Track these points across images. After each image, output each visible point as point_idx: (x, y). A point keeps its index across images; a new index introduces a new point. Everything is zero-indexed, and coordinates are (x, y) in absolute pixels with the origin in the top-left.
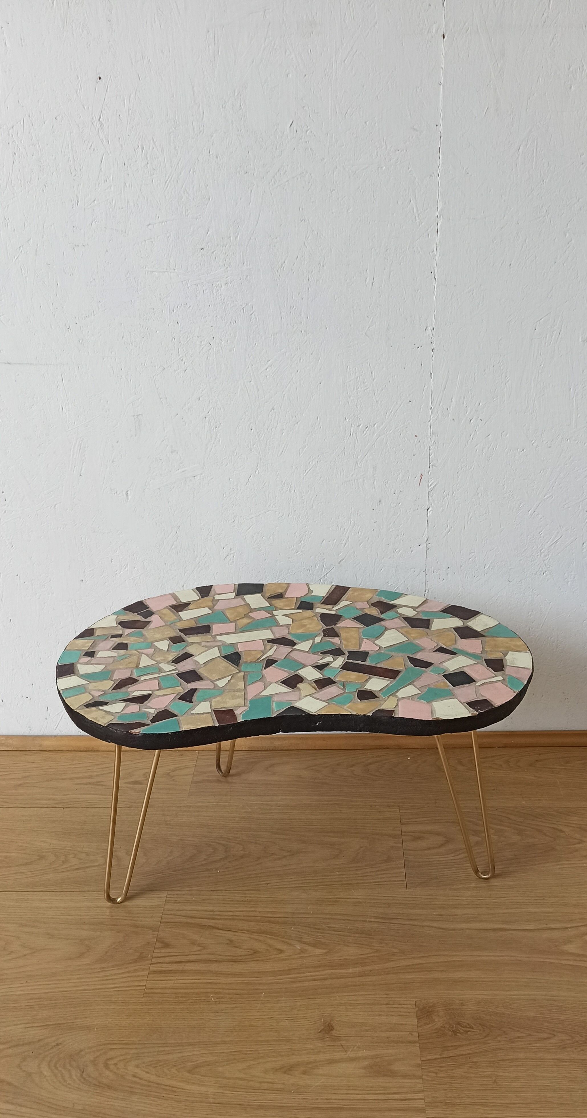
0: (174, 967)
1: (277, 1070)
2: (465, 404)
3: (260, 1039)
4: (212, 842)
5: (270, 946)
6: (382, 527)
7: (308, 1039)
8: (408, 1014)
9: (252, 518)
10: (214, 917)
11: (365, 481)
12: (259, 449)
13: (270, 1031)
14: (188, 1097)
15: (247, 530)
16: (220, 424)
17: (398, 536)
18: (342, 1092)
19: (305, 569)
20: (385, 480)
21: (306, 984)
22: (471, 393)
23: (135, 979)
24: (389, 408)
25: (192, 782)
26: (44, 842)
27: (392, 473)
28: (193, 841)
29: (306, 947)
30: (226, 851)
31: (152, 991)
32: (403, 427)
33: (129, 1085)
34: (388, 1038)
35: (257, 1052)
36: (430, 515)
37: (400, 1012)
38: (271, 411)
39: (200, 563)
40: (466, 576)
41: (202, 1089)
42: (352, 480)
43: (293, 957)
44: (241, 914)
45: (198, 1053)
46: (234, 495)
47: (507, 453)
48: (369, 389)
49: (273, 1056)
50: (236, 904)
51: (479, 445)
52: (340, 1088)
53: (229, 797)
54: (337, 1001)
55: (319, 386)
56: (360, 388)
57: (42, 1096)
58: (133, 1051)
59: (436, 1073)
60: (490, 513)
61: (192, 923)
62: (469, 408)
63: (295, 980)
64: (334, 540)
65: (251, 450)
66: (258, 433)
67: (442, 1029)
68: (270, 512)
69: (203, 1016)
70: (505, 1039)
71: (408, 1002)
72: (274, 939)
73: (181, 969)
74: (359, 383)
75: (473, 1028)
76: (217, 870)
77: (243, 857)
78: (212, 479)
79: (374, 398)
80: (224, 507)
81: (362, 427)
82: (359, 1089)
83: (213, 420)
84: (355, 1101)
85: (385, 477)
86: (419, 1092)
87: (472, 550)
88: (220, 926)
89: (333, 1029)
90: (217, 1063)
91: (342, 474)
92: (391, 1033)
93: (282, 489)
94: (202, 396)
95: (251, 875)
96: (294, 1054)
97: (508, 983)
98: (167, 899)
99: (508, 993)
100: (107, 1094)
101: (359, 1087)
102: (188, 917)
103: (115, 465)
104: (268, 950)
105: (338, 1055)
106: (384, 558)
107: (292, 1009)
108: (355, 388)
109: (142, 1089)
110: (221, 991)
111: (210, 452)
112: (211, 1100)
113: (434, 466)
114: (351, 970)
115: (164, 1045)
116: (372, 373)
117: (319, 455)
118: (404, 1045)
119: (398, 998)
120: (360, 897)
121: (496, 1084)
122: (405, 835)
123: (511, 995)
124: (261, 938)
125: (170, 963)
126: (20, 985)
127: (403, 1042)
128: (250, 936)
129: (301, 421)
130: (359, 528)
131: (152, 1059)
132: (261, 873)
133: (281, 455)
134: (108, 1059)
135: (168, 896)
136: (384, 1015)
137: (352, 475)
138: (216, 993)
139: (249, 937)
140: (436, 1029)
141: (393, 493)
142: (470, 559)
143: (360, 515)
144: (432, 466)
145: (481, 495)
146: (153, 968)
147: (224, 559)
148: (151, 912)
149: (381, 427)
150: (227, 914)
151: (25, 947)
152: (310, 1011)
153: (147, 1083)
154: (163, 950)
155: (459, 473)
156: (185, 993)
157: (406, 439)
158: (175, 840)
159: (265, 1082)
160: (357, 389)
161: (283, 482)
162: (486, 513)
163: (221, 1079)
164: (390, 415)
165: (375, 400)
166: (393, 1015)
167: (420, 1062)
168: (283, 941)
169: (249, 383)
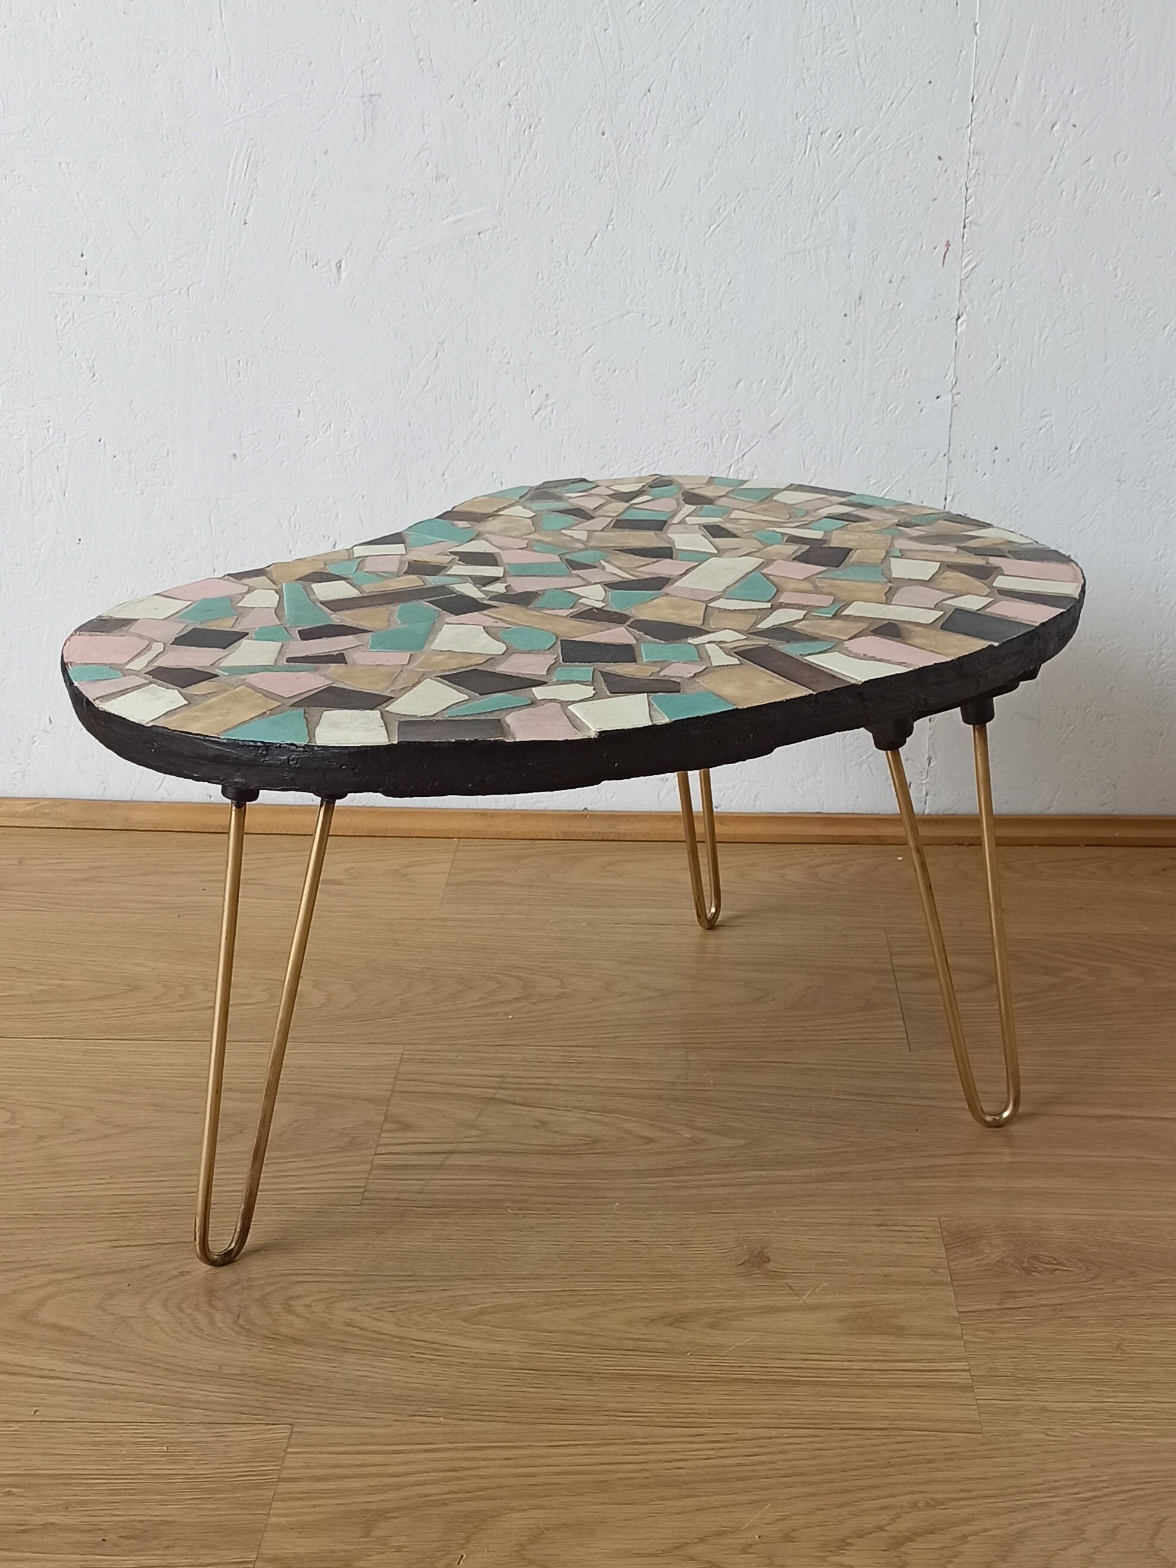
0: (425, 1160)
1: (653, 1321)
2: (1043, 90)
3: (615, 1273)
4: (495, 973)
5: (628, 1132)
6: (861, 355)
7: (717, 1274)
8: (926, 1240)
9: (593, 328)
10: (505, 1085)
11: (832, 253)
12: (617, 176)
13: (636, 1261)
14: (466, 1358)
15: (583, 354)
16: (540, 120)
17: (894, 375)
18: (794, 1356)
19: (699, 444)
20: (873, 252)
21: (707, 1191)
22: (1056, 68)
23: (341, 1176)
24: (887, 97)
25: (447, 884)
26: (140, 965)
27: (888, 237)
28: (455, 971)
29: (704, 1136)
30: (524, 988)
31: (380, 1195)
32: (914, 137)
33: (339, 1337)
34: (885, 1276)
35: (608, 1292)
36: (962, 332)
37: (909, 1237)
38: (646, 94)
39: (482, 424)
40: (1031, 468)
41: (498, 1347)
42: (804, 250)
43: (676, 1149)
44: (564, 1081)
45: (484, 1291)
46: (559, 278)
47: (1125, 200)
48: (847, 53)
49: (645, 1299)
50: (552, 1067)
51: (1068, 181)
52: (790, 1350)
53: (528, 907)
54: (773, 1219)
55: (745, 45)
56: (829, 50)
57: (151, 1352)
58: (345, 1287)
59: (993, 1332)
60: (1086, 330)
61: (458, 1094)
62: (1050, 100)
63: (683, 1184)
64: (762, 381)
65: (600, 179)
66: (616, 142)
67: (1000, 1264)
68: (632, 314)
69: (491, 1235)
70: (1134, 1283)
71: (924, 1223)
72: (636, 1121)
73: (438, 1163)
74: (828, 39)
75: (1064, 1265)
76: (507, 1014)
77: (559, 997)
78: (516, 239)
79: (857, 73)
80: (537, 303)
81: (831, 134)
82: (830, 1352)
83: (526, 110)
84: (824, 1371)
85: (872, 245)
86: (957, 1360)
87: (1045, 410)
88: (519, 1100)
89: (768, 1260)
90: (524, 1307)
91: (785, 237)
92: (892, 1268)
93: (661, 266)
94: (505, 58)
95: (578, 1023)
96: (687, 1298)
97: (1133, 1198)
98: (404, 1057)
99: (1135, 1213)
100: (292, 1351)
101: (829, 1350)
102: (450, 1084)
103: (317, 202)
104: (622, 1138)
105: (783, 1301)
106: (863, 423)
107: (681, 1228)
108: (820, 51)
109: (367, 1345)
110: (527, 1198)
111: (516, 180)
112: (516, 1364)
113: (976, 224)
114: (800, 1172)
115: (410, 1278)
116: (855, 18)
117: (738, 195)
118: (920, 1287)
119: (903, 1216)
120: (812, 1061)
121: (1119, 1351)
122: (899, 971)
123: (1143, 1216)
124: (607, 1120)
125: (415, 1153)
126: (100, 1181)
127: (917, 1283)
128: (583, 1115)
129: (704, 120)
130: (814, 355)
131: (384, 1299)
132: (600, 1021)
133: (658, 192)
134: (291, 1298)
135: (405, 1052)
136: (875, 1242)
137: (806, 240)
138: (517, 1202)
139: (582, 1118)
140: (986, 1265)
141: (888, 281)
142: (1041, 429)
143: (817, 327)
144: (971, 223)
145: (1069, 290)
146: (378, 1160)
147: (533, 417)
148: (373, 1075)
149: (869, 137)
150: (531, 1081)
151: (106, 1124)
152: (719, 1232)
153: (376, 1336)
154: (399, 1135)
155: (1026, 239)
156: (453, 1201)
157: (920, 164)
158: (416, 969)
159: (629, 1339)
160: (823, 53)
161: (663, 250)
162: (1077, 330)
163: (536, 1333)
164: (888, 111)
165: (859, 78)
166: (893, 1242)
167: (957, 1314)
168: (653, 1125)
169: (603, 33)
